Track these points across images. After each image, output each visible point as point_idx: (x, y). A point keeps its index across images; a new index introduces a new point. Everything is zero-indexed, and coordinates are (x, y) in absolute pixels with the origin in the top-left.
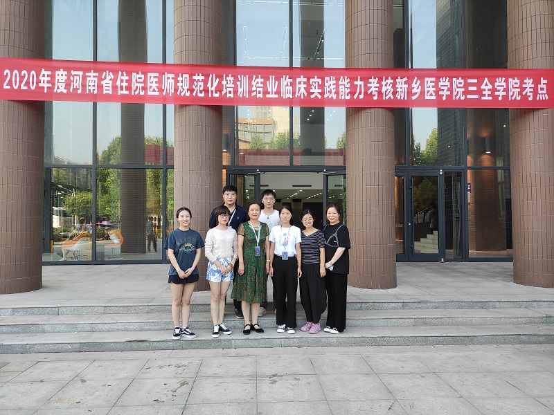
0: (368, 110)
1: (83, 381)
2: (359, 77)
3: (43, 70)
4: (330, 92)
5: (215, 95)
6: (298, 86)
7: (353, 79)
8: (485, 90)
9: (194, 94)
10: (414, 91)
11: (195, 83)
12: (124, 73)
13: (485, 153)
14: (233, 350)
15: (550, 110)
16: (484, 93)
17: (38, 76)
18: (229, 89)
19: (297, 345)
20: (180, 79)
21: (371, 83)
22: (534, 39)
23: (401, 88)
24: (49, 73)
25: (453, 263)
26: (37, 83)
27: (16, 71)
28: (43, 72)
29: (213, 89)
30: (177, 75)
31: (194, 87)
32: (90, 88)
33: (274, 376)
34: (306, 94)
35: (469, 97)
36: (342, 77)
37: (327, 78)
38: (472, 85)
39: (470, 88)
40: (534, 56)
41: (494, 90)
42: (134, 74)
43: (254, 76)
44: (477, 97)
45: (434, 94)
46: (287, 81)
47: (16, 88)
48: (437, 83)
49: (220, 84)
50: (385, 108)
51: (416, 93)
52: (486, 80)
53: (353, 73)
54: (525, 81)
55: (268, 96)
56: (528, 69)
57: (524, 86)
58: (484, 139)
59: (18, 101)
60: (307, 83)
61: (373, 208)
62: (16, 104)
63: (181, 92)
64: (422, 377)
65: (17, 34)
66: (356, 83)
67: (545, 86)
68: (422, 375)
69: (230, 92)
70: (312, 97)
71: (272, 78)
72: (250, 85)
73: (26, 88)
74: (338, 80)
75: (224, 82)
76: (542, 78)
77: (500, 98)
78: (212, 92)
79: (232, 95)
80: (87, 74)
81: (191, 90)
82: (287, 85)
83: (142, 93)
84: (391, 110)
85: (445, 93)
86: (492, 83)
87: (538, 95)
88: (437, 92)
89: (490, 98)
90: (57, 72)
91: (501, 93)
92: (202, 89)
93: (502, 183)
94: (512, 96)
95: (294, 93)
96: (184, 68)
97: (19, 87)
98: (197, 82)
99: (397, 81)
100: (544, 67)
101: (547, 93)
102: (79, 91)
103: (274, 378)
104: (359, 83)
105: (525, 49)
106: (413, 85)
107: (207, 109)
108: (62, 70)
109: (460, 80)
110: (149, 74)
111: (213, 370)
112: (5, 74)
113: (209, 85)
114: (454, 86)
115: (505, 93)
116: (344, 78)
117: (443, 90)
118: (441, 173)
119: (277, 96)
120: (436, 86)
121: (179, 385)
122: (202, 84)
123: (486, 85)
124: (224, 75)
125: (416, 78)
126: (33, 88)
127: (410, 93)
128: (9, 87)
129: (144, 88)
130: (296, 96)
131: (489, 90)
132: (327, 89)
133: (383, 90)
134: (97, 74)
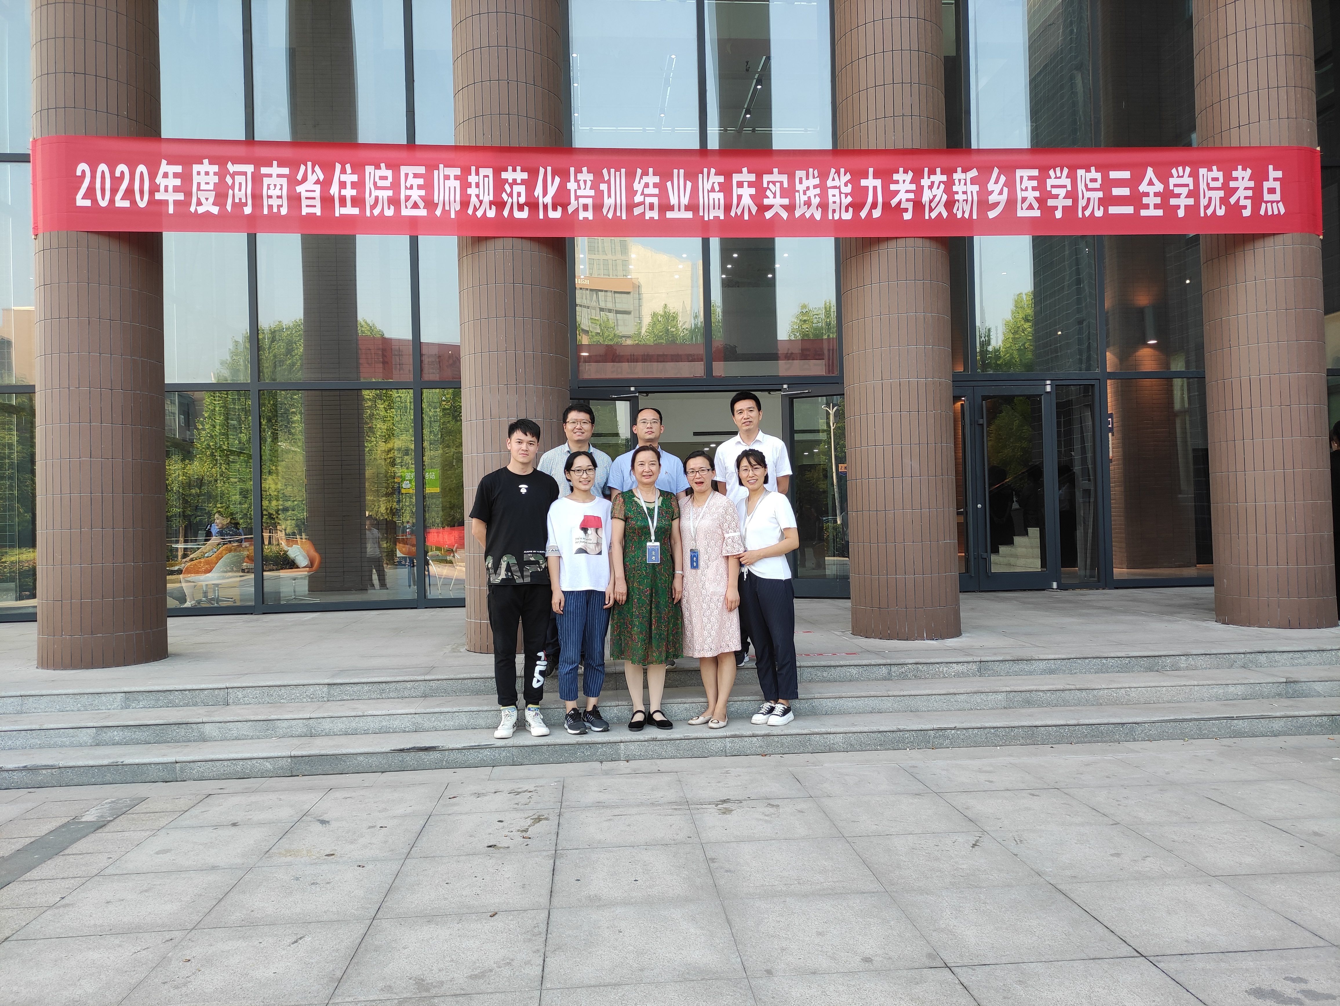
0: (892, 244)
1: (323, 822)
2: (871, 170)
3: (164, 162)
4: (808, 204)
5: (553, 215)
6: (736, 191)
7: (858, 175)
8: (1147, 195)
9: (506, 213)
10: (992, 199)
11: (507, 187)
12: (348, 167)
13: (1144, 344)
14: (623, 764)
15: (1288, 237)
16: (1145, 200)
17: (153, 176)
18: (582, 201)
19: (759, 750)
20: (472, 179)
21: (897, 182)
22: (1253, 78)
23: (965, 193)
24: (178, 169)
25: (1078, 591)
26: (152, 192)
27: (103, 167)
28: (164, 167)
29: (548, 200)
30: (466, 172)
31: (505, 196)
32: (271, 202)
33: (724, 801)
34: (754, 210)
35: (1113, 210)
36: (833, 170)
37: (800, 174)
38: (1120, 183)
39: (1116, 192)
40: (1254, 118)
41: (1167, 195)
42: (369, 169)
43: (639, 171)
44: (1129, 210)
45: (1036, 205)
46: (711, 181)
47: (103, 203)
48: (1041, 181)
49: (563, 192)
50: (930, 238)
51: (997, 204)
52: (1150, 172)
53: (857, 162)
54: (1235, 174)
55: (669, 215)
56: (1240, 148)
57: (1232, 184)
58: (1141, 311)
59: (109, 235)
60: (757, 184)
61: (907, 461)
62: (105, 241)
63: (475, 209)
64: (1033, 795)
65: (102, 82)
66: (864, 183)
67: (1277, 185)
68: (1033, 792)
69: (585, 207)
70: (768, 215)
71: (679, 174)
72: (631, 192)
73: (126, 204)
74: (824, 176)
75: (571, 186)
76: (1271, 167)
77: (1181, 213)
78: (545, 207)
79: (589, 215)
80: (264, 170)
81: (499, 204)
82: (713, 190)
83: (389, 212)
84: (944, 242)
85: (1060, 203)
86: (1164, 178)
87: (1264, 205)
88: (1042, 201)
89: (1160, 213)
90: (196, 168)
91: (1183, 202)
92: (522, 200)
93: (1184, 412)
94: (1207, 207)
95: (728, 208)
96: (480, 156)
97: (112, 201)
98: (511, 186)
99: (955, 176)
100: (1275, 143)
101: (1283, 199)
102: (248, 210)
103: (725, 805)
104: (871, 182)
105: (1234, 101)
106: (991, 186)
107: (535, 246)
108: (206, 161)
109: (1094, 174)
110: (404, 170)
111: (593, 796)
112: (79, 173)
113: (538, 191)
114: (1081, 187)
115: (1191, 201)
116: (838, 172)
117: (1056, 196)
118: (1048, 389)
119: (689, 215)
120: (1041, 185)
121: (529, 822)
122: (522, 189)
123: (1151, 183)
124: (572, 169)
125: (996, 171)
126: (142, 204)
127: (984, 204)
128: (88, 203)
129: (394, 201)
130: (733, 214)
131: (1156, 194)
132: (800, 198)
133: (926, 198)
134: (286, 171)
